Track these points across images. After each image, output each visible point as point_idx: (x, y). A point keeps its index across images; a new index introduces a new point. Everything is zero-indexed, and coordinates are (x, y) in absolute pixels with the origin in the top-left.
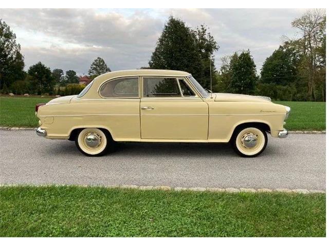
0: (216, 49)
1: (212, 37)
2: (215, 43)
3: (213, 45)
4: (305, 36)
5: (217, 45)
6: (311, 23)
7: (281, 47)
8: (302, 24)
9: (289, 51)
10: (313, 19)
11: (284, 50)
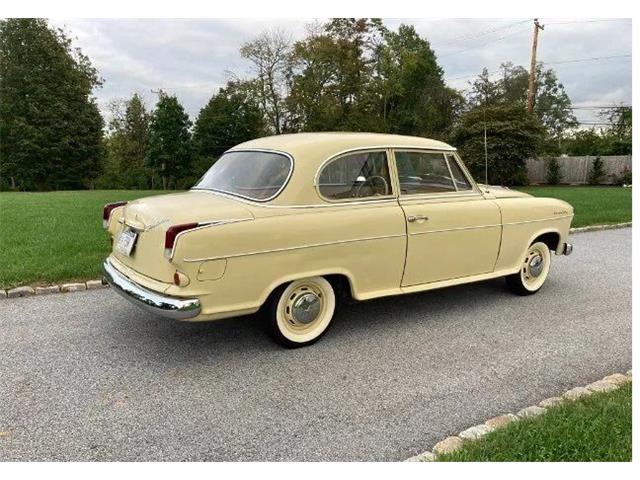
0: (98, 83)
1: (87, 58)
2: (94, 71)
3: (90, 75)
4: (261, 76)
5: (97, 75)
6: (269, 53)
7: (222, 90)
8: (255, 53)
9: (237, 100)
10: (273, 47)
11: (229, 97)
